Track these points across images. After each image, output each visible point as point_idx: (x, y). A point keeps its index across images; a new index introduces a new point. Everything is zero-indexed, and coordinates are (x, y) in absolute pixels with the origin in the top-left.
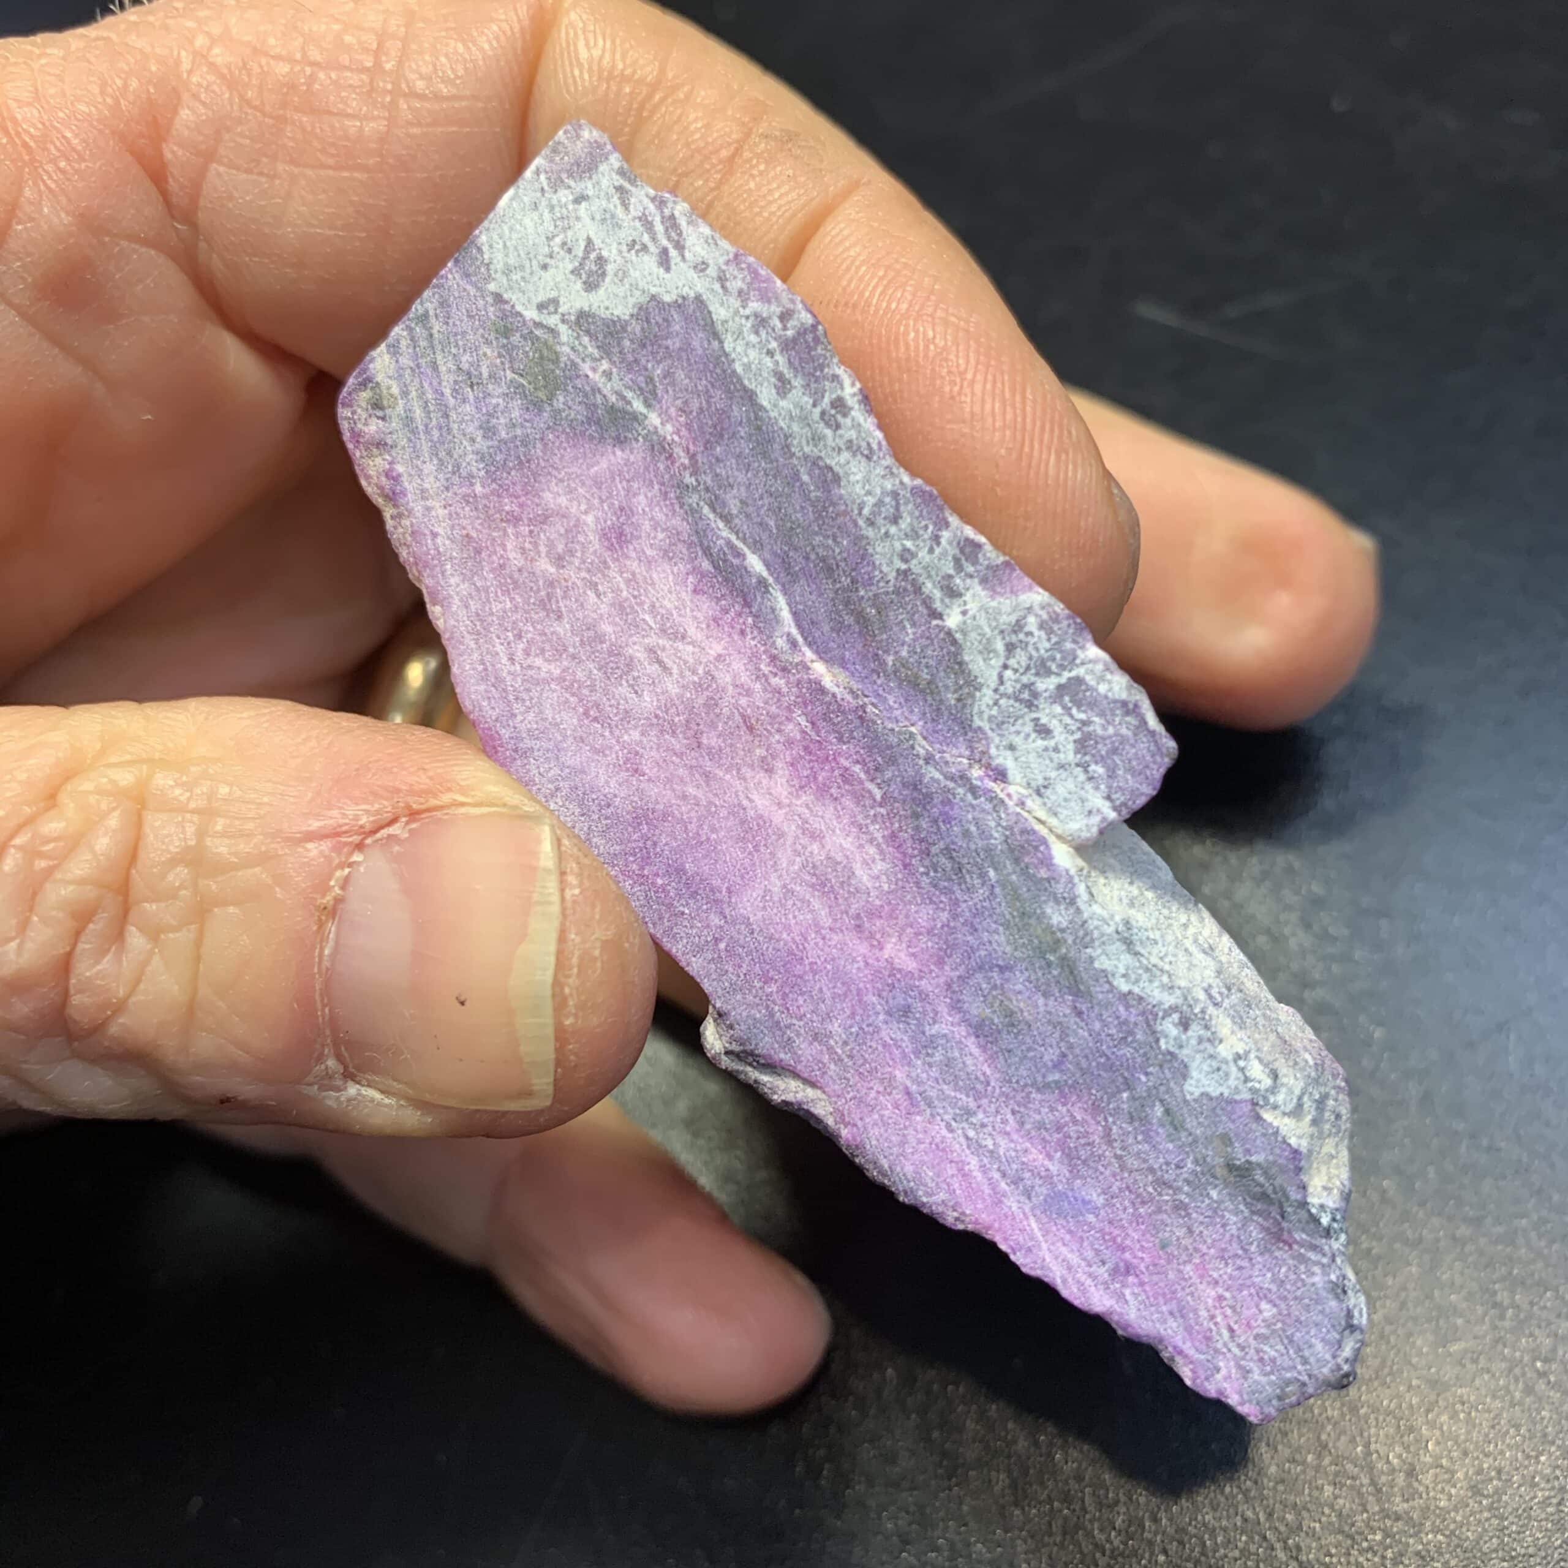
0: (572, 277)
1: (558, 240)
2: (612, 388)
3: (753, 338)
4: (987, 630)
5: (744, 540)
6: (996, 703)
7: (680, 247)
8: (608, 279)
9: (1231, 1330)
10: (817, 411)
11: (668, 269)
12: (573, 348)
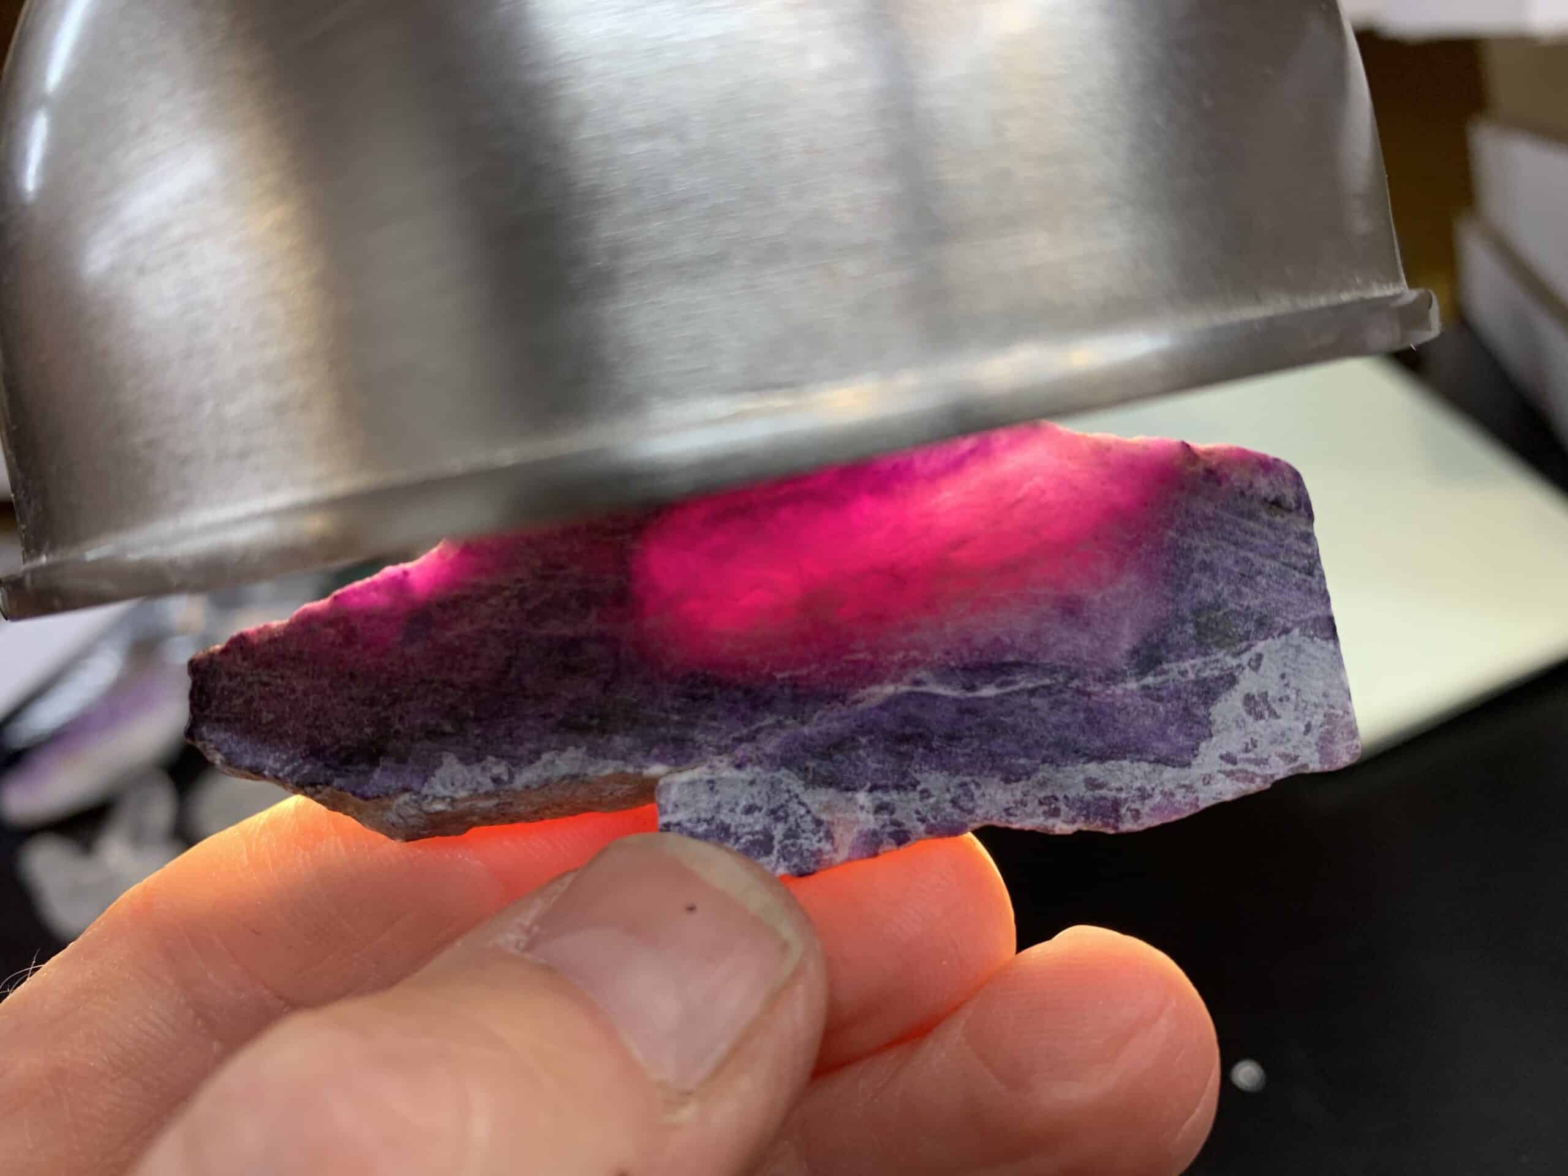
0: (1264, 690)
1: (1293, 697)
2: (1172, 670)
3: (1137, 784)
4: (840, 815)
5: (1009, 694)
6: (789, 791)
7: (1229, 774)
8: (1244, 714)
9: (266, 684)
10: (1060, 796)
11: (1222, 757)
12: (1217, 661)
